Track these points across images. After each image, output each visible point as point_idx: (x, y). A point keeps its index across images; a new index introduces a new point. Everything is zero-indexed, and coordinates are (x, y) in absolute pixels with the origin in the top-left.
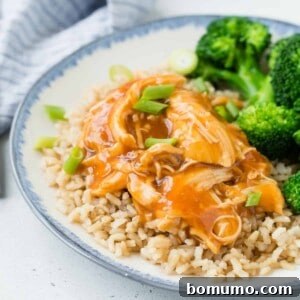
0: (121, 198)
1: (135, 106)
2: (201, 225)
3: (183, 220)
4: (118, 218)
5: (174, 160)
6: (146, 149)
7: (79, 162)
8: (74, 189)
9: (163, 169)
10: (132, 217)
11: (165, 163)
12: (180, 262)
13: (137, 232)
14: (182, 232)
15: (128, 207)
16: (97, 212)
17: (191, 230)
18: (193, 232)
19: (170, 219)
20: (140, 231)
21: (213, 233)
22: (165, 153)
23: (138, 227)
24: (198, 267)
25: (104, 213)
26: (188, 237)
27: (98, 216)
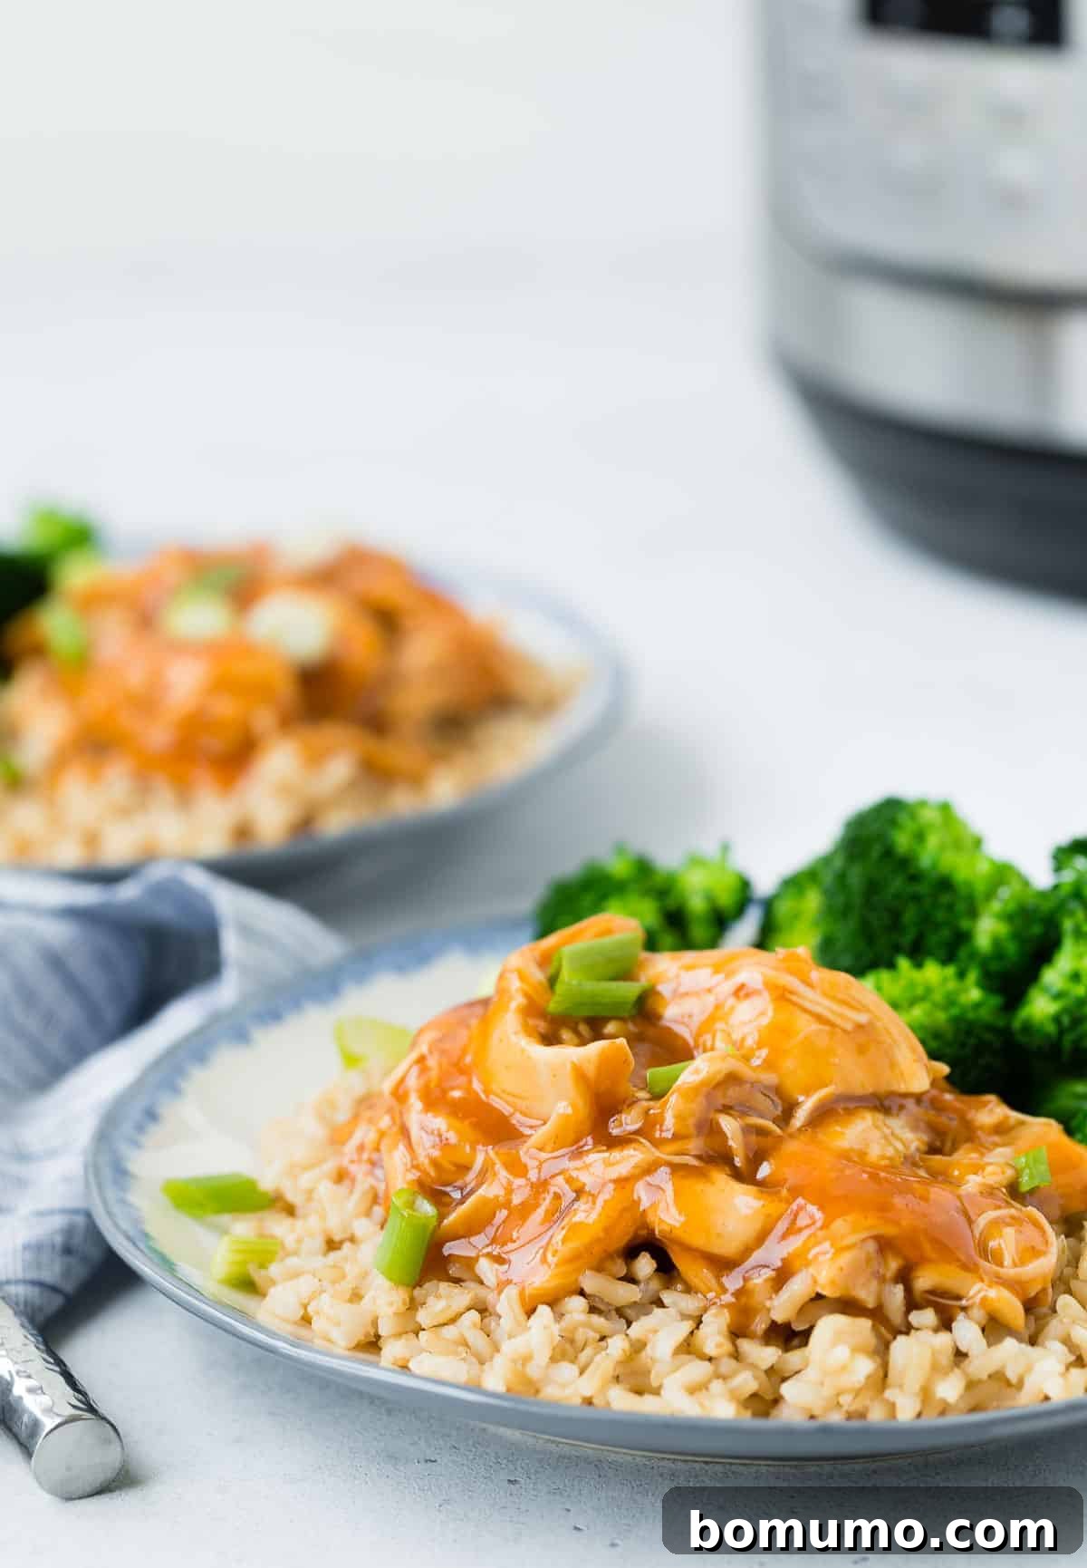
0: (630, 1279)
1: (553, 1006)
2: (946, 1250)
3: (884, 1245)
4: (656, 1331)
5: (763, 1103)
6: (657, 1097)
7: (431, 1227)
8: (450, 1314)
9: (748, 1130)
10: (702, 1316)
11: (743, 1114)
12: (936, 1370)
13: (736, 1355)
14: (892, 1285)
15: (667, 1297)
16: (572, 1341)
17: (919, 1277)
18: (925, 1280)
19: (849, 1248)
20: (746, 1345)
21: (986, 1263)
22: (732, 1079)
23: (733, 1336)
24: (990, 1376)
25: (598, 1337)
26: (912, 1304)
27: (583, 1349)
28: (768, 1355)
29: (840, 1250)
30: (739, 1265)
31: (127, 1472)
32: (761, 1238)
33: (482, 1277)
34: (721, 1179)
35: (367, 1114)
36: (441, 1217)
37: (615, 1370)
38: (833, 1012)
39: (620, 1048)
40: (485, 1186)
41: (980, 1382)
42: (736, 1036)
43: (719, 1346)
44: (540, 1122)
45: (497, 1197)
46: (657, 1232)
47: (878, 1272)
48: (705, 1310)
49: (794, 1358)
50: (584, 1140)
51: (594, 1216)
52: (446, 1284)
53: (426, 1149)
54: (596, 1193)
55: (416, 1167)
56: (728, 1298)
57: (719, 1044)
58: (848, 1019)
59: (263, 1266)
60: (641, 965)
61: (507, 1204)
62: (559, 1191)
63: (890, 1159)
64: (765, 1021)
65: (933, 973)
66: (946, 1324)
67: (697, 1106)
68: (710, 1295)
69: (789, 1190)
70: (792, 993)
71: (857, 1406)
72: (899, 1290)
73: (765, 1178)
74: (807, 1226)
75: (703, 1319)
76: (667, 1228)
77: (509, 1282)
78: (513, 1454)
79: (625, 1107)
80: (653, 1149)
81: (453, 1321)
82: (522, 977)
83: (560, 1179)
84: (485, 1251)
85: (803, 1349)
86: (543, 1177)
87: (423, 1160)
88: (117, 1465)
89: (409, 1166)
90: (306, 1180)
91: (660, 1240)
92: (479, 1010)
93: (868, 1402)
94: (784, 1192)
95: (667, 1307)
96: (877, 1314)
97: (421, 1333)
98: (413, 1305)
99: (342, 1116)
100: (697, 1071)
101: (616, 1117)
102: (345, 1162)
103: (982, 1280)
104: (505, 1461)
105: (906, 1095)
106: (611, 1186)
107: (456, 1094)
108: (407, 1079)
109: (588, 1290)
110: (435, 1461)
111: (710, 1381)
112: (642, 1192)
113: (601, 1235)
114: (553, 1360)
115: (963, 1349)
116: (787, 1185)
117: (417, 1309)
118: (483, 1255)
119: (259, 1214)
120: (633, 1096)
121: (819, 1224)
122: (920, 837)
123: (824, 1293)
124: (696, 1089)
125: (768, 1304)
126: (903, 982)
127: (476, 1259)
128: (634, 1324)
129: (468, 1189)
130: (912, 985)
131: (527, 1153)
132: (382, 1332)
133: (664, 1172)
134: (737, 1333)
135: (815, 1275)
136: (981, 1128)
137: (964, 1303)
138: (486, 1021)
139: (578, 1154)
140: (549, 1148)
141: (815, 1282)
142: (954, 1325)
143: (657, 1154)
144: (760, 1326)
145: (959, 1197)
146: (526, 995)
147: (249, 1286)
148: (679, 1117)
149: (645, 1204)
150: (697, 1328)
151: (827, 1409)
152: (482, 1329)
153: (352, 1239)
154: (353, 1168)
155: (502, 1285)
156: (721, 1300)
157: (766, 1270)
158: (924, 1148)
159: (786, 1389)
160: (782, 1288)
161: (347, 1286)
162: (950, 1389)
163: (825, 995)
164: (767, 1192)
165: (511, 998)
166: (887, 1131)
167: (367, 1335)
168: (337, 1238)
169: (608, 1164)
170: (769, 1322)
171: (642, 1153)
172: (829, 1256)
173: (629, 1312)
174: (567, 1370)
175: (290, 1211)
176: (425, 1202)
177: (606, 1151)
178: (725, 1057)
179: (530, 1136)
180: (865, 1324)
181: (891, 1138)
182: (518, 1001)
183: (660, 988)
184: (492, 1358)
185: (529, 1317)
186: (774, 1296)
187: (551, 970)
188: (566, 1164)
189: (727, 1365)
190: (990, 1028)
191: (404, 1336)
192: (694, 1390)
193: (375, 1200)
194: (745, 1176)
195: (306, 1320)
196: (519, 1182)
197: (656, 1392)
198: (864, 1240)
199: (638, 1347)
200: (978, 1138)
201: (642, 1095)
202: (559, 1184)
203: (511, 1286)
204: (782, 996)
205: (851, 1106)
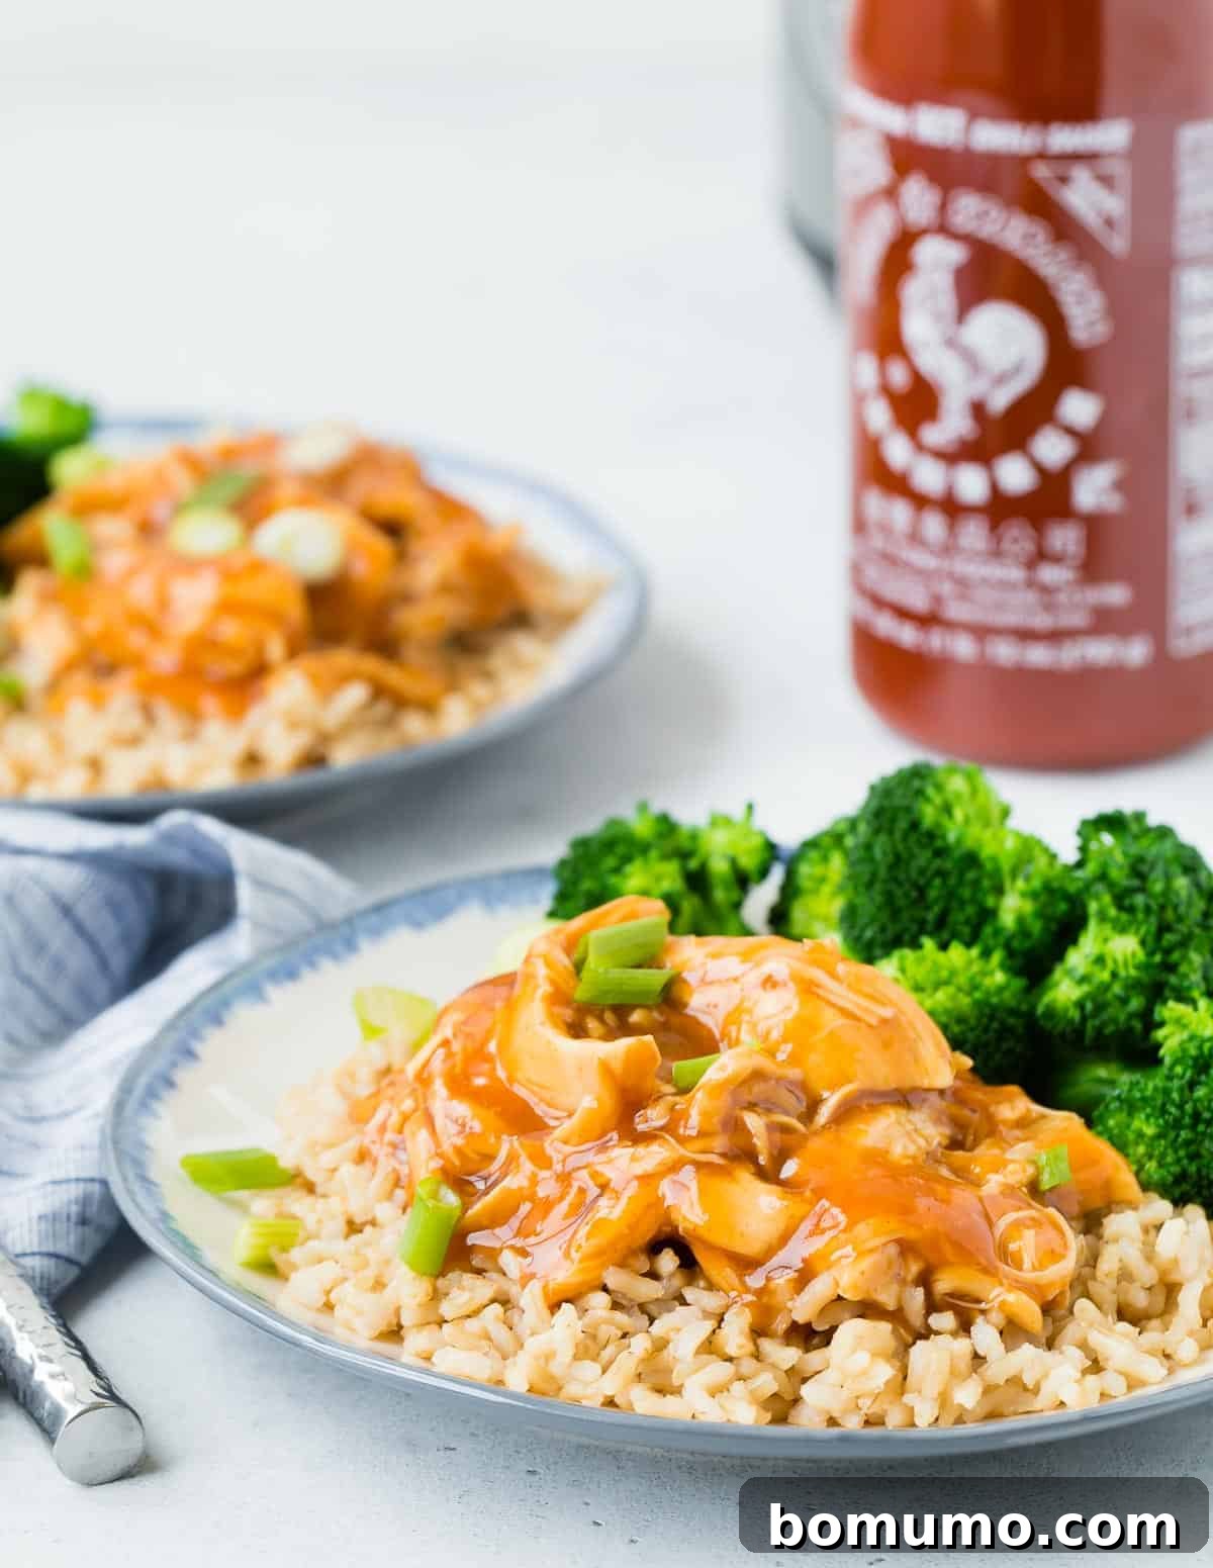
0: (653, 1275)
1: (581, 993)
2: (966, 1253)
3: (906, 1248)
4: (679, 1330)
5: (788, 1100)
6: (684, 1091)
7: (455, 1219)
8: (473, 1307)
9: (772, 1128)
10: (724, 1314)
11: (769, 1111)
12: (955, 1375)
13: (757, 1356)
14: (913, 1290)
15: (690, 1294)
16: (594, 1337)
17: (939, 1280)
18: (944, 1284)
19: (871, 1251)
20: (767, 1345)
21: (1006, 1268)
22: (758, 1075)
23: (755, 1335)
24: (1007, 1381)
25: (620, 1334)
26: (932, 1306)
27: (606, 1346)
28: (789, 1356)
29: (861, 1255)
30: (763, 1264)
31: (147, 1457)
32: (784, 1239)
33: (505, 1269)
34: (745, 1176)
35: (390, 1092)
36: (465, 1208)
37: (636, 1369)
38: (858, 1006)
39: (646, 1045)
40: (508, 1178)
41: (997, 1387)
42: (762, 1027)
43: (741, 1347)
44: (565, 1114)
45: (520, 1189)
46: (680, 1229)
47: (899, 1275)
48: (728, 1307)
49: (816, 1358)
50: (609, 1136)
51: (617, 1212)
52: (470, 1275)
53: (451, 1138)
54: (620, 1190)
55: (440, 1155)
56: (749, 1298)
57: (745, 1037)
58: (871, 1013)
59: (284, 1249)
60: (667, 949)
61: (532, 1197)
62: (584, 1186)
63: (914, 1158)
64: (789, 1016)
65: (958, 955)
66: (965, 1327)
67: (724, 1101)
68: (733, 1294)
69: (812, 1190)
70: (818, 986)
71: (876, 1409)
72: (920, 1292)
73: (787, 1179)
74: (830, 1229)
75: (725, 1317)
76: (691, 1227)
77: (532, 1276)
78: (531, 1443)
79: (650, 1102)
80: (677, 1146)
81: (475, 1313)
82: (548, 964)
83: (584, 1174)
84: (509, 1243)
85: (824, 1349)
86: (567, 1169)
87: (447, 1147)
88: (139, 1451)
89: (433, 1152)
90: (328, 1158)
91: (683, 1237)
92: (503, 991)
93: (885, 1407)
94: (808, 1194)
95: (689, 1305)
96: (896, 1316)
97: (445, 1326)
98: (436, 1296)
99: (364, 1090)
100: (723, 1068)
101: (642, 1112)
102: (367, 1142)
103: (1001, 1284)
104: (524, 1451)
105: (928, 1090)
106: (635, 1183)
107: (480, 1081)
108: (432, 1060)
109: (610, 1286)
110: (454, 1449)
111: (731, 1382)
112: (665, 1187)
113: (626, 1231)
114: (576, 1358)
115: (981, 1353)
116: (810, 1186)
117: (440, 1300)
118: (507, 1247)
119: (279, 1191)
120: (659, 1092)
121: (842, 1227)
122: (947, 809)
123: (845, 1296)
124: (721, 1086)
125: (790, 1304)
126: (929, 964)
127: (501, 1249)
128: (656, 1322)
129: (493, 1178)
130: (936, 967)
131: (552, 1146)
132: (403, 1323)
133: (689, 1170)
134: (758, 1332)
135: (837, 1277)
136: (1005, 1122)
137: (983, 1306)
138: (511, 1005)
139: (603, 1148)
140: (575, 1140)
141: (837, 1284)
142: (972, 1328)
143: (682, 1151)
144: (781, 1325)
145: (981, 1200)
146: (552, 982)
147: (268, 1268)
148: (704, 1114)
149: (669, 1202)
150: (719, 1327)
151: (846, 1412)
152: (505, 1323)
153: (373, 1223)
154: (375, 1149)
155: (526, 1279)
156: (742, 1299)
157: (788, 1271)
158: (945, 1142)
159: (806, 1391)
160: (804, 1287)
161: (370, 1274)
162: (968, 1396)
163: (850, 987)
164: (792, 1193)
165: (536, 987)
166: (909, 1127)
167: (389, 1325)
168: (358, 1220)
169: (633, 1159)
170: (789, 1322)
171: (667, 1150)
172: (850, 1260)
173: (653, 1309)
174: (590, 1369)
175: (310, 1188)
176: (450, 1191)
177: (632, 1146)
178: (751, 1053)
179: (554, 1128)
180: (885, 1327)
181: (915, 1136)
182: (545, 988)
183: (685, 975)
184: (515, 1354)
185: (553, 1314)
186: (795, 1296)
187: (577, 956)
188: (591, 1157)
189: (748, 1365)
190: (1013, 1012)
191: (428, 1327)
192: (715, 1391)
193: (397, 1183)
194: (768, 1175)
195: (329, 1307)
196: (544, 1174)
197: (677, 1391)
198: (885, 1245)
199: (660, 1345)
200: (1001, 1132)
201: (668, 1089)
202: (583, 1178)
203: (535, 1281)
204: (808, 989)
205: (875, 1101)
